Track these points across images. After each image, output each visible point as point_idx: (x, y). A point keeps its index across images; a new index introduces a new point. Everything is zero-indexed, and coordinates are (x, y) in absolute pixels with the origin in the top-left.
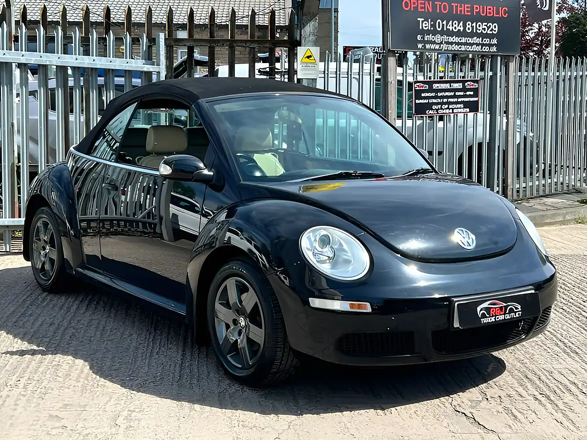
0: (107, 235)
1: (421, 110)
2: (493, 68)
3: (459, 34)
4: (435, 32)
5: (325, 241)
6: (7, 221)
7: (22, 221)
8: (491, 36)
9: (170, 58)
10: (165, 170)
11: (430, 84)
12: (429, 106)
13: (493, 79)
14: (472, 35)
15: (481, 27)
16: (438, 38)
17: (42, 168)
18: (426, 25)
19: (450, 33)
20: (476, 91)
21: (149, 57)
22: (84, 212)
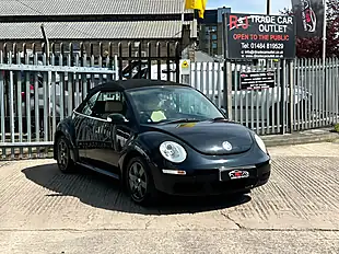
0: (91, 148)
1: (244, 87)
2: (282, 66)
3: (263, 50)
4: (250, 49)
5: (169, 148)
6: (46, 143)
7: (52, 143)
8: (280, 50)
9: (120, 66)
10: (109, 120)
11: (249, 74)
12: (249, 85)
13: (282, 71)
14: (270, 50)
15: (275, 46)
16: (252, 52)
17: (62, 118)
18: (246, 46)
19: (259, 50)
20: (273, 77)
21: (110, 67)
22: (80, 138)
